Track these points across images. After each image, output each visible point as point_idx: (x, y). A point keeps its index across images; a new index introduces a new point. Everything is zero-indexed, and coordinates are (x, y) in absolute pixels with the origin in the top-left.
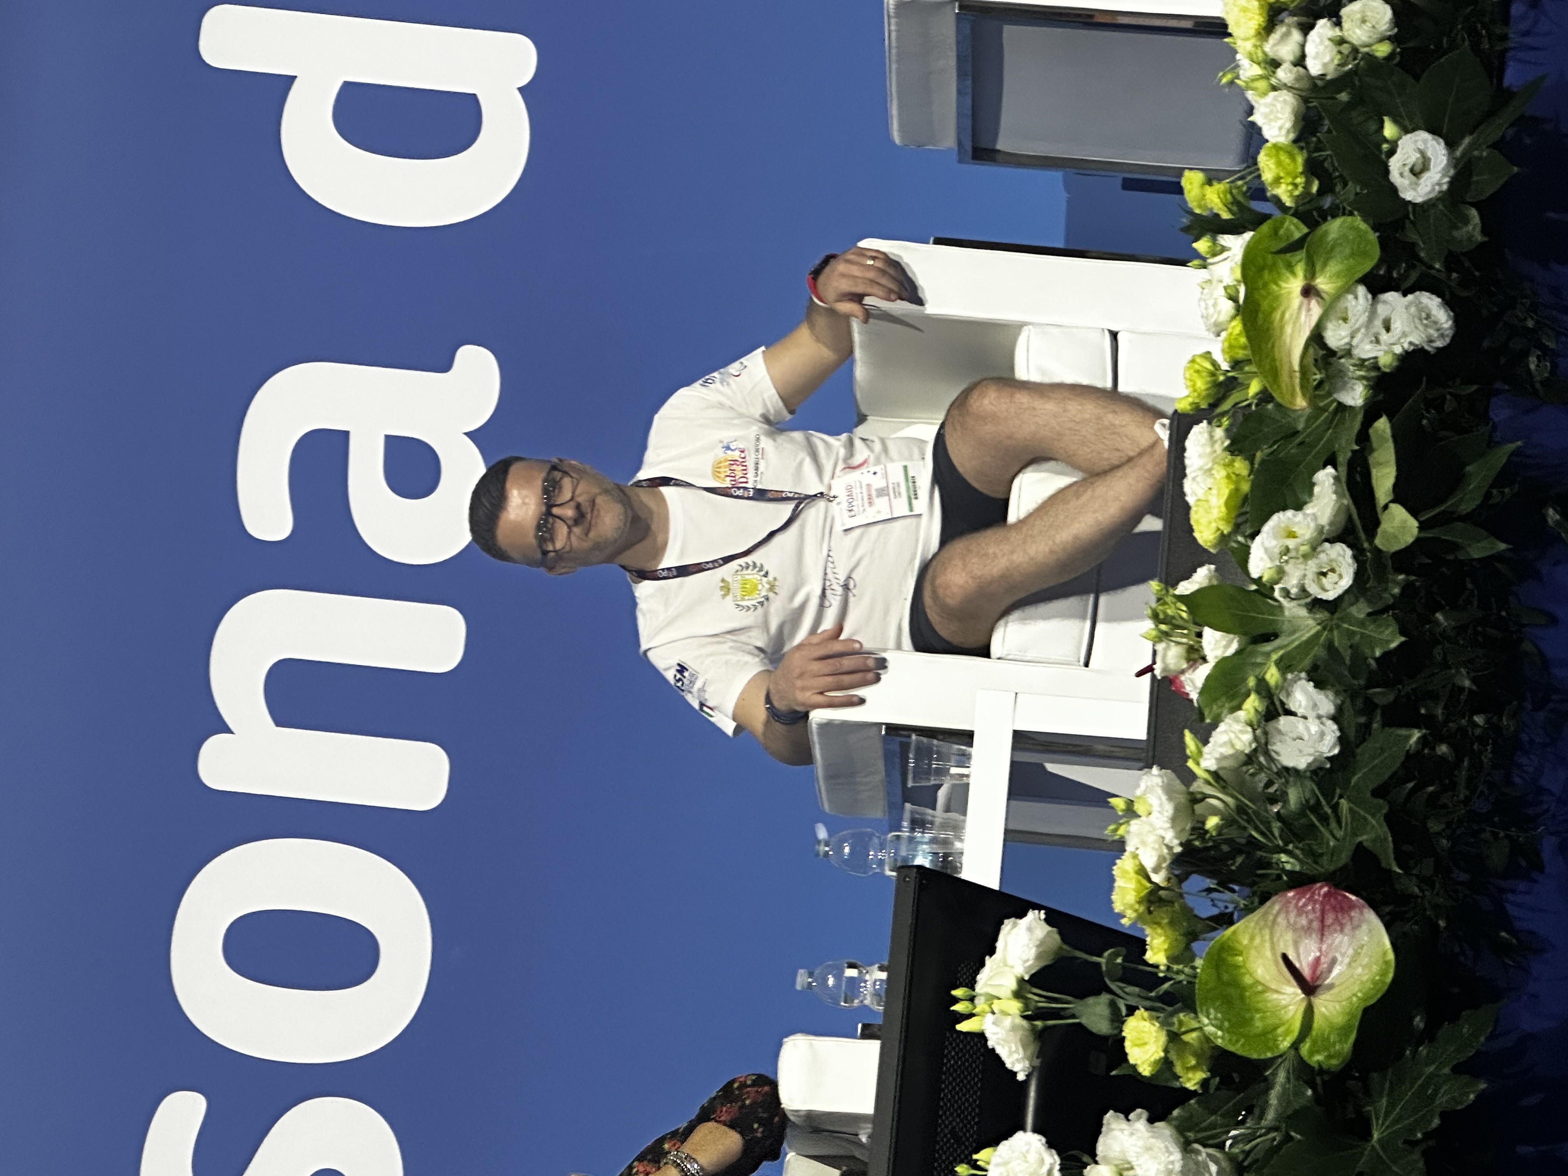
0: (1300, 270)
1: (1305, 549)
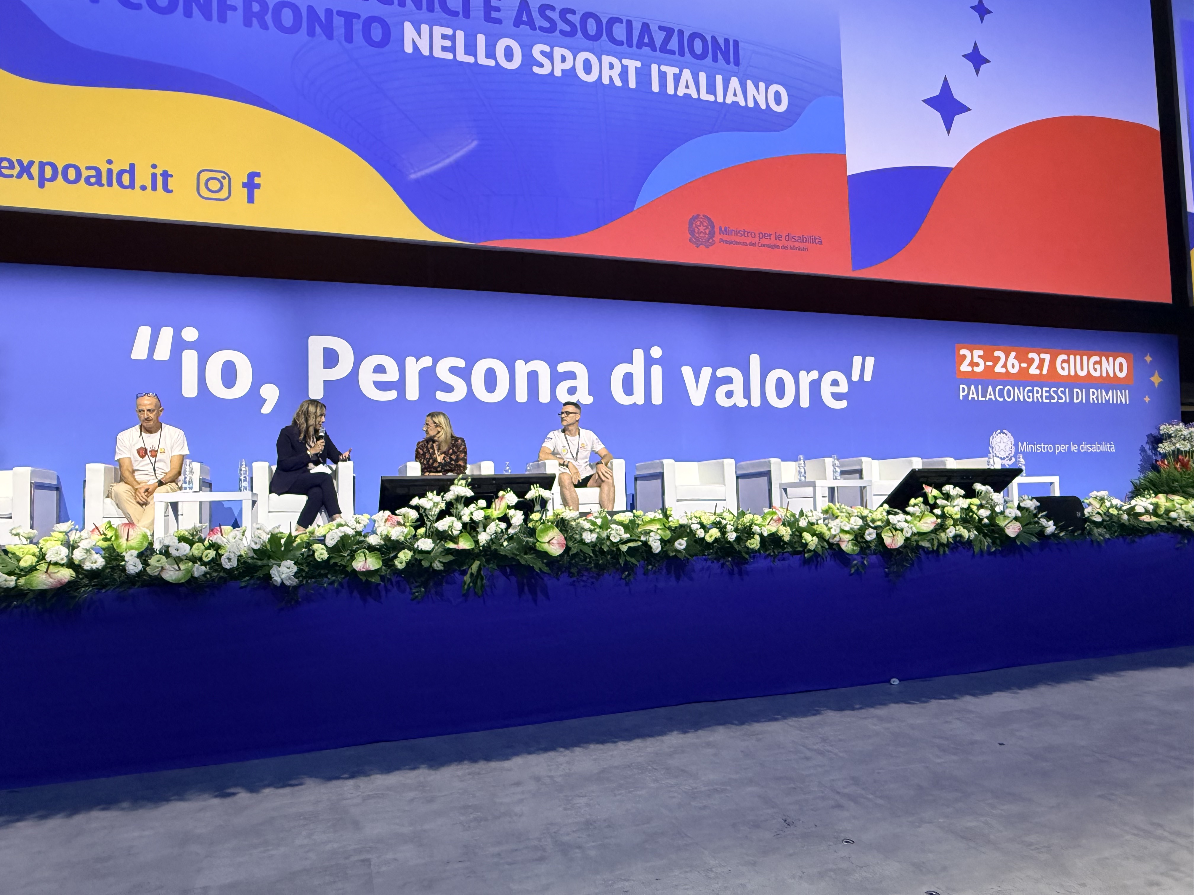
0: (661, 527)
1: (618, 533)
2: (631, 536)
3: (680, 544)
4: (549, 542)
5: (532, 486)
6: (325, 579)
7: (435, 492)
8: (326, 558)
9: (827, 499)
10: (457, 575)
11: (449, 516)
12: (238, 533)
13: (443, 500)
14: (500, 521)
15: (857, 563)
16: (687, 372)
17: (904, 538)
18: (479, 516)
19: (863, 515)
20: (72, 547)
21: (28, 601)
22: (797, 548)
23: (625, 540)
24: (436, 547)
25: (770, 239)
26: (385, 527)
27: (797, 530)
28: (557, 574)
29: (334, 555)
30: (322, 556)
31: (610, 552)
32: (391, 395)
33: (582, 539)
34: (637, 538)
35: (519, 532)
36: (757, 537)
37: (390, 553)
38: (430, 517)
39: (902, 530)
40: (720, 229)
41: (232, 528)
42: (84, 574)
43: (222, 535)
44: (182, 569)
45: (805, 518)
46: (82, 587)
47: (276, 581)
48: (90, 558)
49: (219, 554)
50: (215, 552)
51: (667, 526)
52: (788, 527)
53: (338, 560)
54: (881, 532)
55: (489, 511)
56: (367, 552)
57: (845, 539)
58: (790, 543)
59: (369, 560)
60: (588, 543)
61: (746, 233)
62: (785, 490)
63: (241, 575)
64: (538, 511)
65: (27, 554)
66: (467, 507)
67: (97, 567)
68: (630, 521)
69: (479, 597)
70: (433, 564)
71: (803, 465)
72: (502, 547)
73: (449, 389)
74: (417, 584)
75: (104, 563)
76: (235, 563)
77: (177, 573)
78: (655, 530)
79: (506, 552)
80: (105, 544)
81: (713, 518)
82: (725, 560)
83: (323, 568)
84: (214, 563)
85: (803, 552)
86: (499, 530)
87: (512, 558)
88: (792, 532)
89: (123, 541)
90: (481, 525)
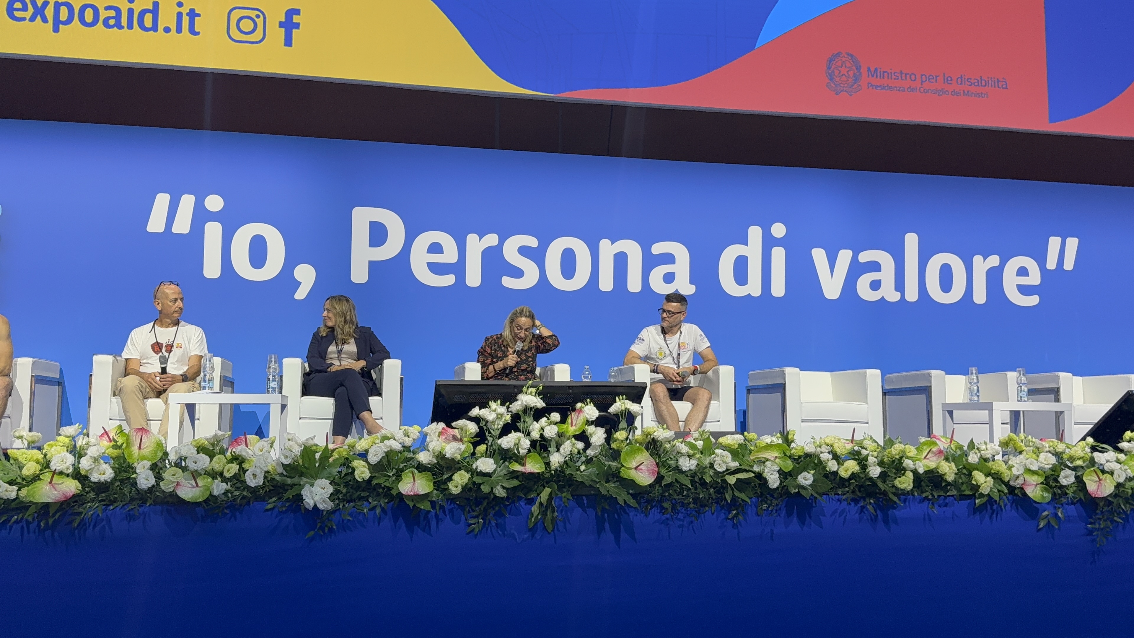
0: (779, 455)
1: (724, 461)
2: (740, 465)
3: (805, 478)
4: (636, 468)
5: (617, 398)
6: (366, 503)
7: (499, 402)
8: (368, 478)
9: (1008, 426)
10: (522, 503)
11: (515, 432)
12: (265, 444)
13: (508, 411)
14: (576, 440)
15: (1048, 515)
16: (819, 256)
17: (1116, 485)
18: (551, 432)
19: (1057, 450)
20: (78, 453)
21: (29, 515)
22: (963, 491)
23: (733, 469)
24: (498, 469)
25: (936, 82)
26: (438, 442)
27: (965, 468)
28: (646, 508)
29: (377, 474)
30: (363, 475)
31: (714, 484)
32: (449, 280)
33: (678, 467)
34: (748, 468)
35: (600, 454)
36: (910, 475)
37: (443, 474)
38: (492, 431)
39: (1112, 473)
40: (869, 69)
41: (258, 437)
42: (91, 486)
43: (247, 446)
44: (200, 483)
45: (977, 451)
46: (89, 502)
47: (309, 504)
48: (98, 469)
49: (243, 468)
50: (238, 466)
51: (788, 454)
52: (953, 464)
53: (381, 481)
54: (1082, 475)
55: (564, 426)
56: (416, 471)
57: (1032, 482)
58: (954, 484)
59: (418, 482)
60: (686, 471)
61: (904, 75)
62: (951, 413)
63: (269, 494)
64: (623, 429)
65: (30, 461)
66: (537, 422)
67: (106, 479)
68: (740, 445)
69: (549, 533)
70: (494, 490)
71: (975, 381)
72: (578, 472)
73: (518, 273)
74: (474, 514)
75: (113, 475)
76: (260, 481)
77: (194, 489)
78: (772, 459)
79: (582, 477)
80: (115, 453)
81: (849, 446)
82: (866, 503)
83: (363, 491)
84: (238, 479)
85: (972, 497)
86: (576, 451)
87: (591, 486)
88: (958, 470)
89: (135, 449)
90: (553, 444)
